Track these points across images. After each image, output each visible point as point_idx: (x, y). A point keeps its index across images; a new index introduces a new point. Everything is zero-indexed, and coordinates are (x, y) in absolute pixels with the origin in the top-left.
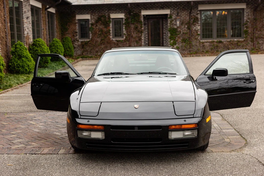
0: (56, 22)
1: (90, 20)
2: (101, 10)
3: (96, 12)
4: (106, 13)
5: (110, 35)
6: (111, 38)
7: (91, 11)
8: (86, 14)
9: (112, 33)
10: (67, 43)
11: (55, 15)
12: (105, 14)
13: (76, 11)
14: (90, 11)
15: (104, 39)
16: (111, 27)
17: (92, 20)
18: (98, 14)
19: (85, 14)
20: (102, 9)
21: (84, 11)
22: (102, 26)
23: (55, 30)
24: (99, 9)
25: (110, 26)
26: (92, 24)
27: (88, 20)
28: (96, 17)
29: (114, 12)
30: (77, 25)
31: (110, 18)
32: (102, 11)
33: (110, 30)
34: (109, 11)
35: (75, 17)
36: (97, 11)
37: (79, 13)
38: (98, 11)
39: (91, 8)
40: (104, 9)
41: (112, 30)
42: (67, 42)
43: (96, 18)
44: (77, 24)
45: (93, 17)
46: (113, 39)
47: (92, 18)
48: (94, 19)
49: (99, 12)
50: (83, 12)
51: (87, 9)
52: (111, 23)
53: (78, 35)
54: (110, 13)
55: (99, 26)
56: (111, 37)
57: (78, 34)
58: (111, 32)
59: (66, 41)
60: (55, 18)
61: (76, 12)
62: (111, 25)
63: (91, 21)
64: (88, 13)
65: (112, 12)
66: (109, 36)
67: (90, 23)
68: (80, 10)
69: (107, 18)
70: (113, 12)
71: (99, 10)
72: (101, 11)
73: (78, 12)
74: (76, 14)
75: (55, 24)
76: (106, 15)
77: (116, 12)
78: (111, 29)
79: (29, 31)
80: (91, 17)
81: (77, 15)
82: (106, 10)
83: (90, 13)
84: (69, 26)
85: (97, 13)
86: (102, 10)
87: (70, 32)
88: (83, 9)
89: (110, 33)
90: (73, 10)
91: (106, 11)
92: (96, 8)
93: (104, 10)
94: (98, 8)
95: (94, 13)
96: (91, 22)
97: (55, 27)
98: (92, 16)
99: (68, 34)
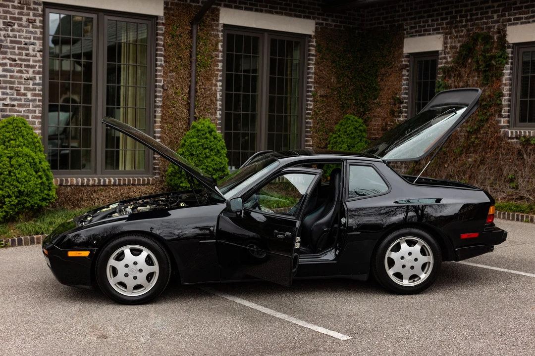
0: (317, 64)
1: (443, 55)
2: (479, 12)
3: (461, 21)
4: (493, 22)
5: (501, 116)
6: (503, 127)
7: (446, 19)
8: (433, 34)
9: (509, 106)
10: (339, 136)
11: (310, 41)
12: (489, 28)
13: (407, 24)
14: (445, 22)
15: (477, 131)
16: (504, 82)
17: (448, 53)
18: (468, 31)
19: (430, 34)
20: (481, 9)
21: (427, 21)
22: (476, 78)
23: (308, 91)
24: (471, 10)
25: (502, 75)
26: (447, 72)
27: (436, 53)
28: (459, 42)
29: (522, 18)
30: (404, 75)
31: (506, 42)
32: (482, 19)
33: (501, 95)
34: (504, 15)
35: (401, 45)
36: (464, 19)
37: (412, 31)
38: (469, 17)
39: (447, 8)
40: (489, 7)
41: (510, 95)
42: (342, 136)
43: (461, 47)
44: (405, 72)
45: (451, 43)
46: (508, 132)
47: (449, 45)
48: (454, 50)
49: (471, 20)
50: (424, 26)
51: (435, 13)
52: (507, 63)
53: (404, 110)
54: (508, 24)
55: (465, 78)
56: (503, 122)
57: (404, 107)
58: (505, 101)
59: (339, 131)
60: (313, 52)
61: (405, 27)
62: (507, 71)
63: (445, 58)
64: (437, 31)
65: (515, 19)
66: (497, 118)
67: (440, 66)
68: (417, 20)
69: (495, 45)
70: (518, 16)
71: (471, 15)
72: (477, 19)
73: (411, 28)
74: (406, 35)
75: (309, 73)
76: (493, 33)
77: (530, 14)
78: (506, 90)
79: (8, 91)
80: (445, 43)
81: (407, 37)
82: (496, 12)
83: (443, 28)
84: (382, 80)
85: (465, 26)
86: (481, 14)
87: (385, 100)
88: (426, 15)
89: (500, 105)
90: (398, 21)
91: (495, 16)
92: (464, 9)
93: (487, 13)
94: (469, 8)
95: (455, 28)
96: (444, 61)
97: (308, 83)
98: (449, 41)
99: (379, 105)
